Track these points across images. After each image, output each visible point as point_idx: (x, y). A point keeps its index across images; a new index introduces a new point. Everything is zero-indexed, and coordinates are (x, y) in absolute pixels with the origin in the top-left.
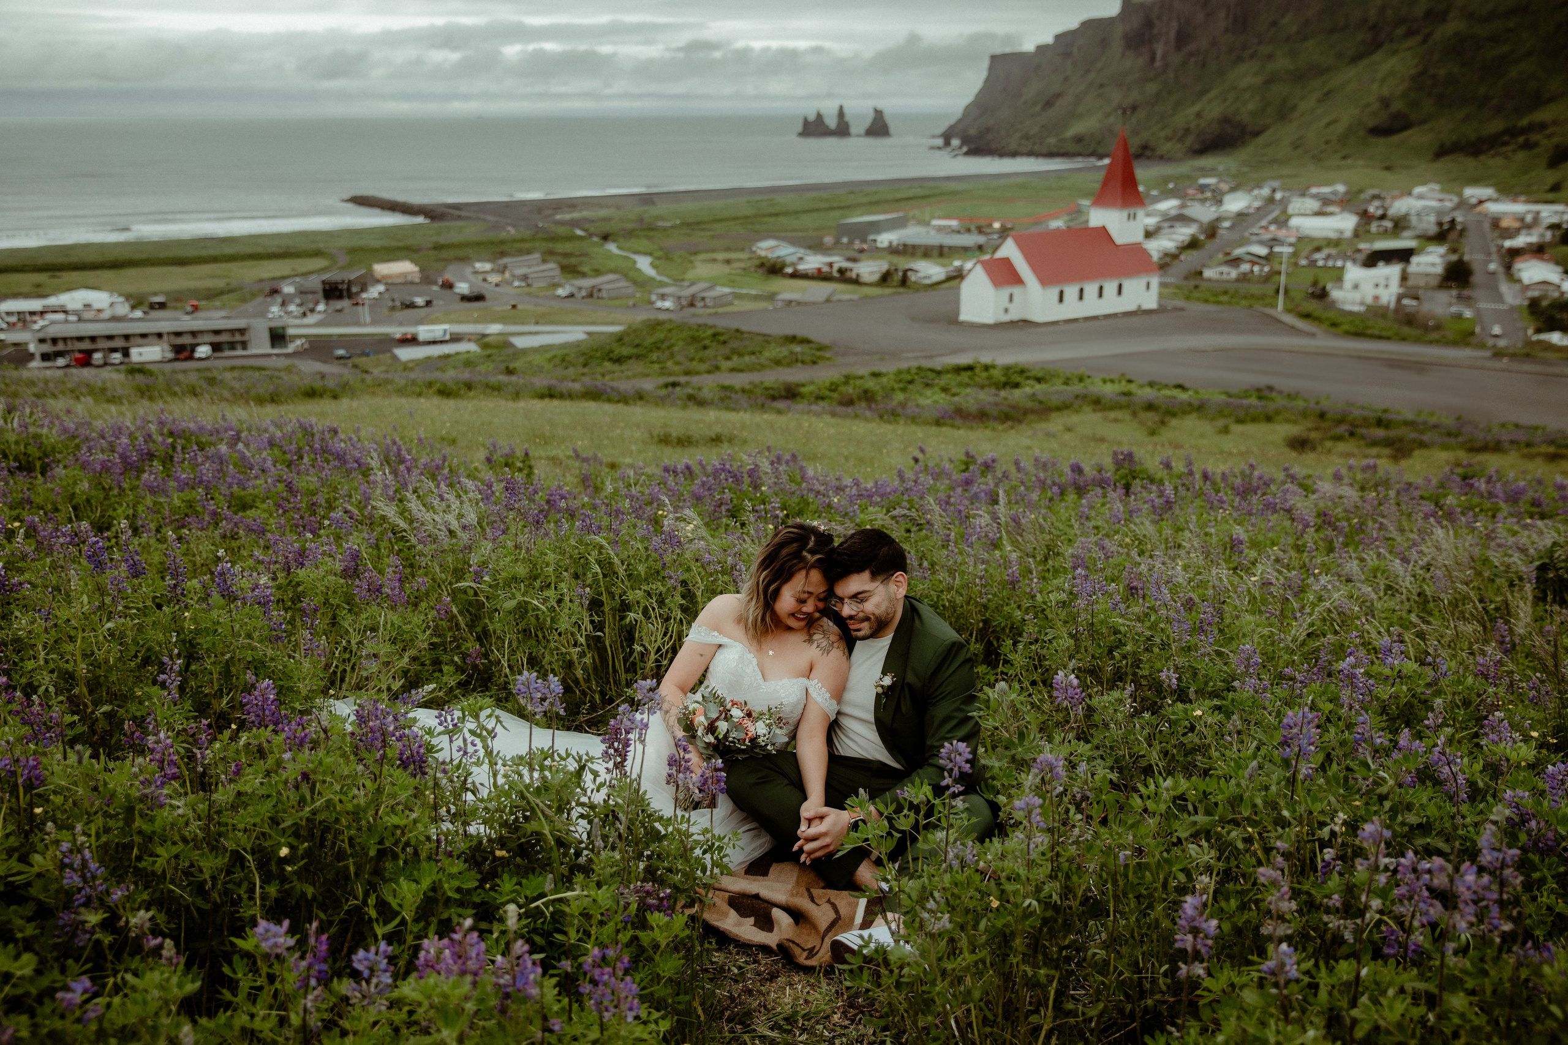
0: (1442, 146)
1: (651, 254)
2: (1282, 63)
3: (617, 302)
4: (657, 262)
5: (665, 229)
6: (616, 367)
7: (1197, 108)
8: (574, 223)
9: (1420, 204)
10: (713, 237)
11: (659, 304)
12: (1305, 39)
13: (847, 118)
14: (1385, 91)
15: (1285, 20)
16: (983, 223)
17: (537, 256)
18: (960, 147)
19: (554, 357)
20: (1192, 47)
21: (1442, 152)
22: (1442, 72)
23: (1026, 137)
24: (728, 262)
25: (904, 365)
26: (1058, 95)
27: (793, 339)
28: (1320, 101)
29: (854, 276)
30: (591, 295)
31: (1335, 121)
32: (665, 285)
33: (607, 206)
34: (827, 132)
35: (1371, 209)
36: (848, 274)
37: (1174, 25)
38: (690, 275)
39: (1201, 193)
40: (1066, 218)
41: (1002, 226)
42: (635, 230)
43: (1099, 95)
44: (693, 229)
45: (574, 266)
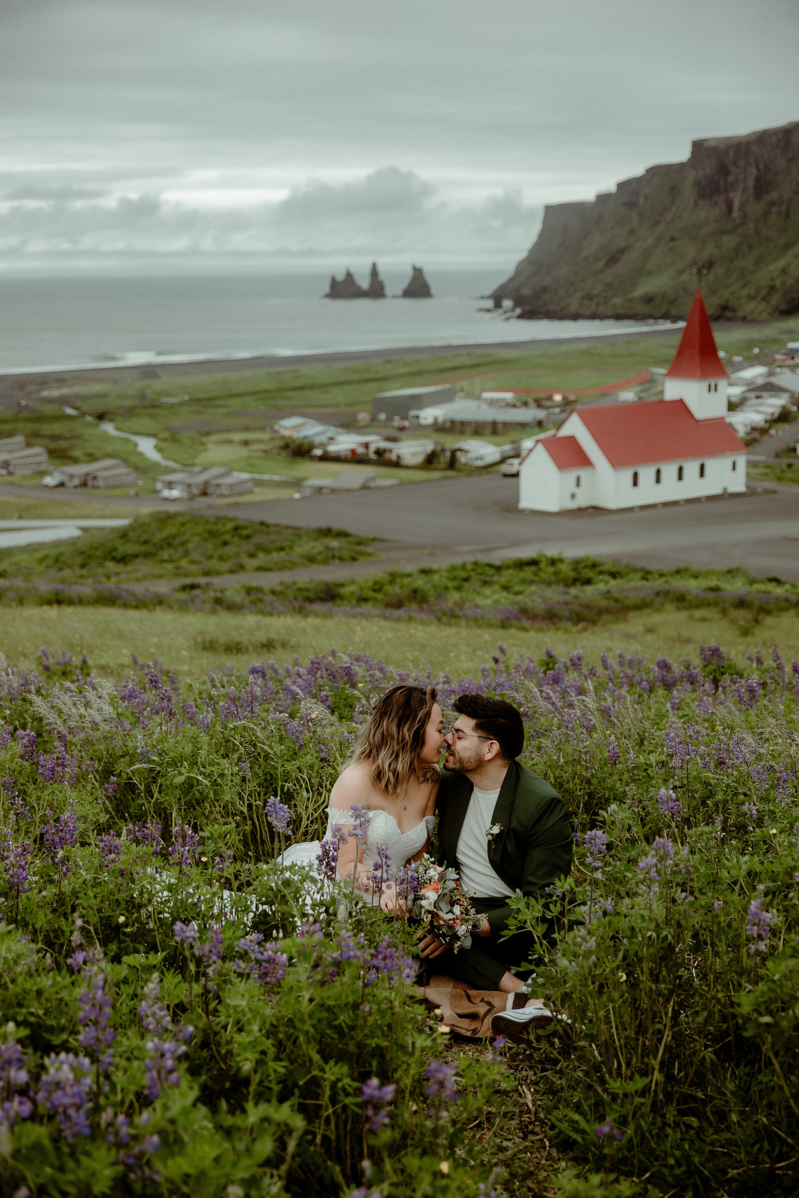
1: (154, 435)
3: (118, 492)
4: (162, 445)
5: (171, 406)
6: (120, 568)
7: (781, 263)
8: (64, 401)
10: (228, 415)
11: (166, 493)
13: (381, 277)
16: (542, 395)
17: (19, 439)
18: (513, 310)
19: (46, 557)
20: (774, 195)
23: (589, 297)
24: (246, 443)
25: (458, 561)
26: (623, 251)
27: (327, 532)
29: (394, 457)
30: (84, 484)
32: (174, 471)
33: (103, 381)
34: (359, 294)
36: (387, 456)
37: (753, 170)
38: (202, 459)
39: (793, 358)
40: (638, 388)
41: (564, 398)
42: (136, 407)
43: (671, 249)
44: (204, 406)
45: (64, 450)
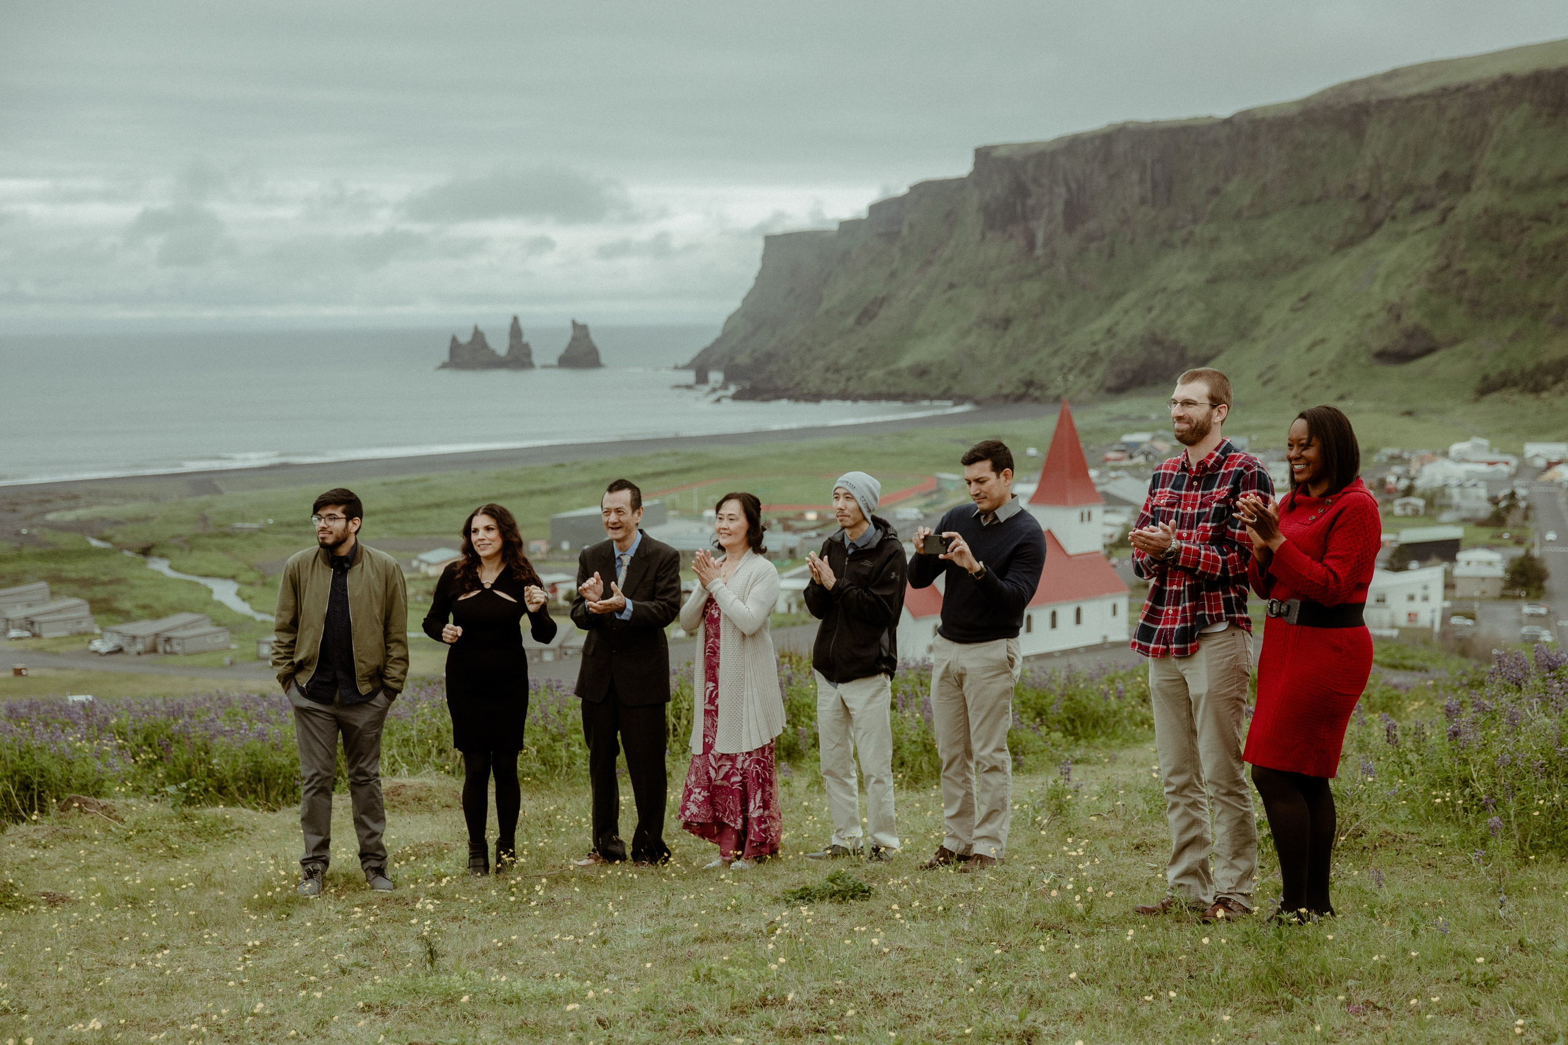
0: (1485, 378)
1: (233, 578)
2: (1232, 252)
3: (202, 659)
4: (248, 591)
5: (251, 534)
7: (1106, 321)
8: (82, 527)
9: (1460, 471)
12: (1265, 215)
13: (526, 339)
14: (1393, 296)
15: (1231, 187)
16: (790, 513)
17: (36, 585)
18: (725, 387)
20: (1092, 225)
21: (1487, 388)
22: (1473, 267)
23: (835, 369)
26: (881, 302)
28: (1294, 310)
30: (152, 649)
31: (1323, 341)
33: (135, 497)
34: (495, 363)
35: (1391, 479)
37: (1061, 190)
39: (1131, 457)
40: (922, 502)
41: (820, 517)
42: (197, 536)
43: (949, 300)
44: (299, 533)
45: (105, 600)
